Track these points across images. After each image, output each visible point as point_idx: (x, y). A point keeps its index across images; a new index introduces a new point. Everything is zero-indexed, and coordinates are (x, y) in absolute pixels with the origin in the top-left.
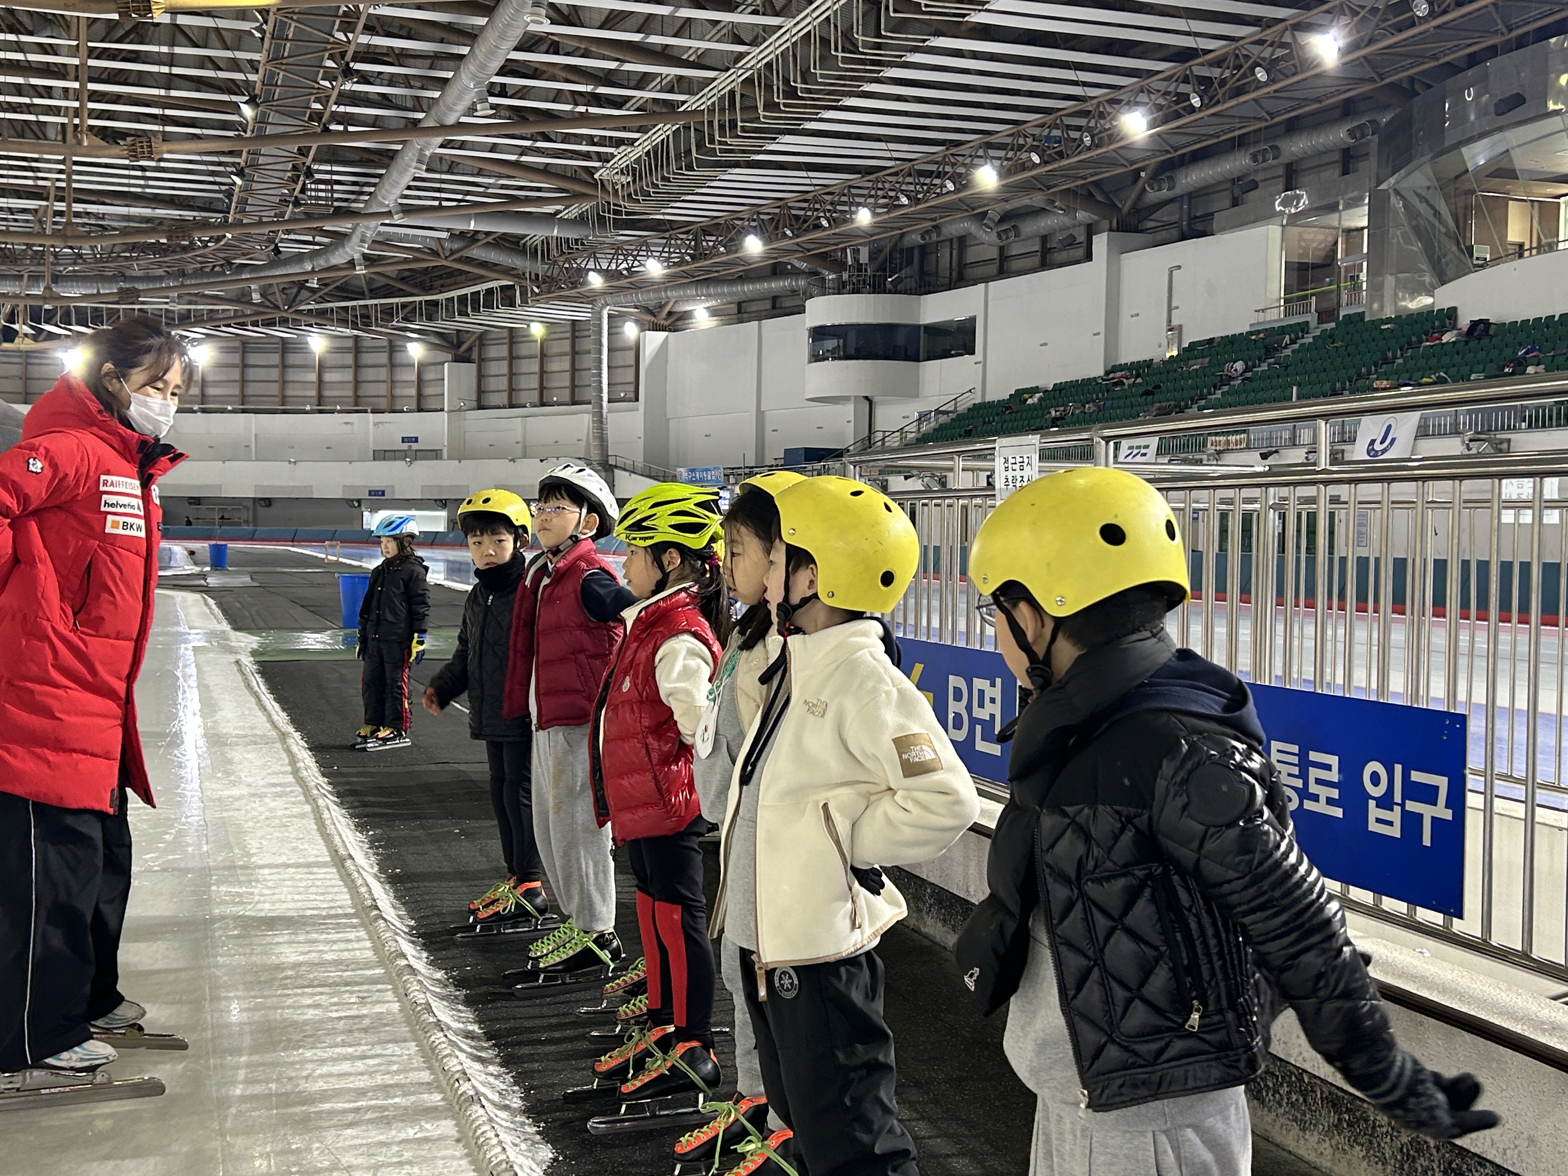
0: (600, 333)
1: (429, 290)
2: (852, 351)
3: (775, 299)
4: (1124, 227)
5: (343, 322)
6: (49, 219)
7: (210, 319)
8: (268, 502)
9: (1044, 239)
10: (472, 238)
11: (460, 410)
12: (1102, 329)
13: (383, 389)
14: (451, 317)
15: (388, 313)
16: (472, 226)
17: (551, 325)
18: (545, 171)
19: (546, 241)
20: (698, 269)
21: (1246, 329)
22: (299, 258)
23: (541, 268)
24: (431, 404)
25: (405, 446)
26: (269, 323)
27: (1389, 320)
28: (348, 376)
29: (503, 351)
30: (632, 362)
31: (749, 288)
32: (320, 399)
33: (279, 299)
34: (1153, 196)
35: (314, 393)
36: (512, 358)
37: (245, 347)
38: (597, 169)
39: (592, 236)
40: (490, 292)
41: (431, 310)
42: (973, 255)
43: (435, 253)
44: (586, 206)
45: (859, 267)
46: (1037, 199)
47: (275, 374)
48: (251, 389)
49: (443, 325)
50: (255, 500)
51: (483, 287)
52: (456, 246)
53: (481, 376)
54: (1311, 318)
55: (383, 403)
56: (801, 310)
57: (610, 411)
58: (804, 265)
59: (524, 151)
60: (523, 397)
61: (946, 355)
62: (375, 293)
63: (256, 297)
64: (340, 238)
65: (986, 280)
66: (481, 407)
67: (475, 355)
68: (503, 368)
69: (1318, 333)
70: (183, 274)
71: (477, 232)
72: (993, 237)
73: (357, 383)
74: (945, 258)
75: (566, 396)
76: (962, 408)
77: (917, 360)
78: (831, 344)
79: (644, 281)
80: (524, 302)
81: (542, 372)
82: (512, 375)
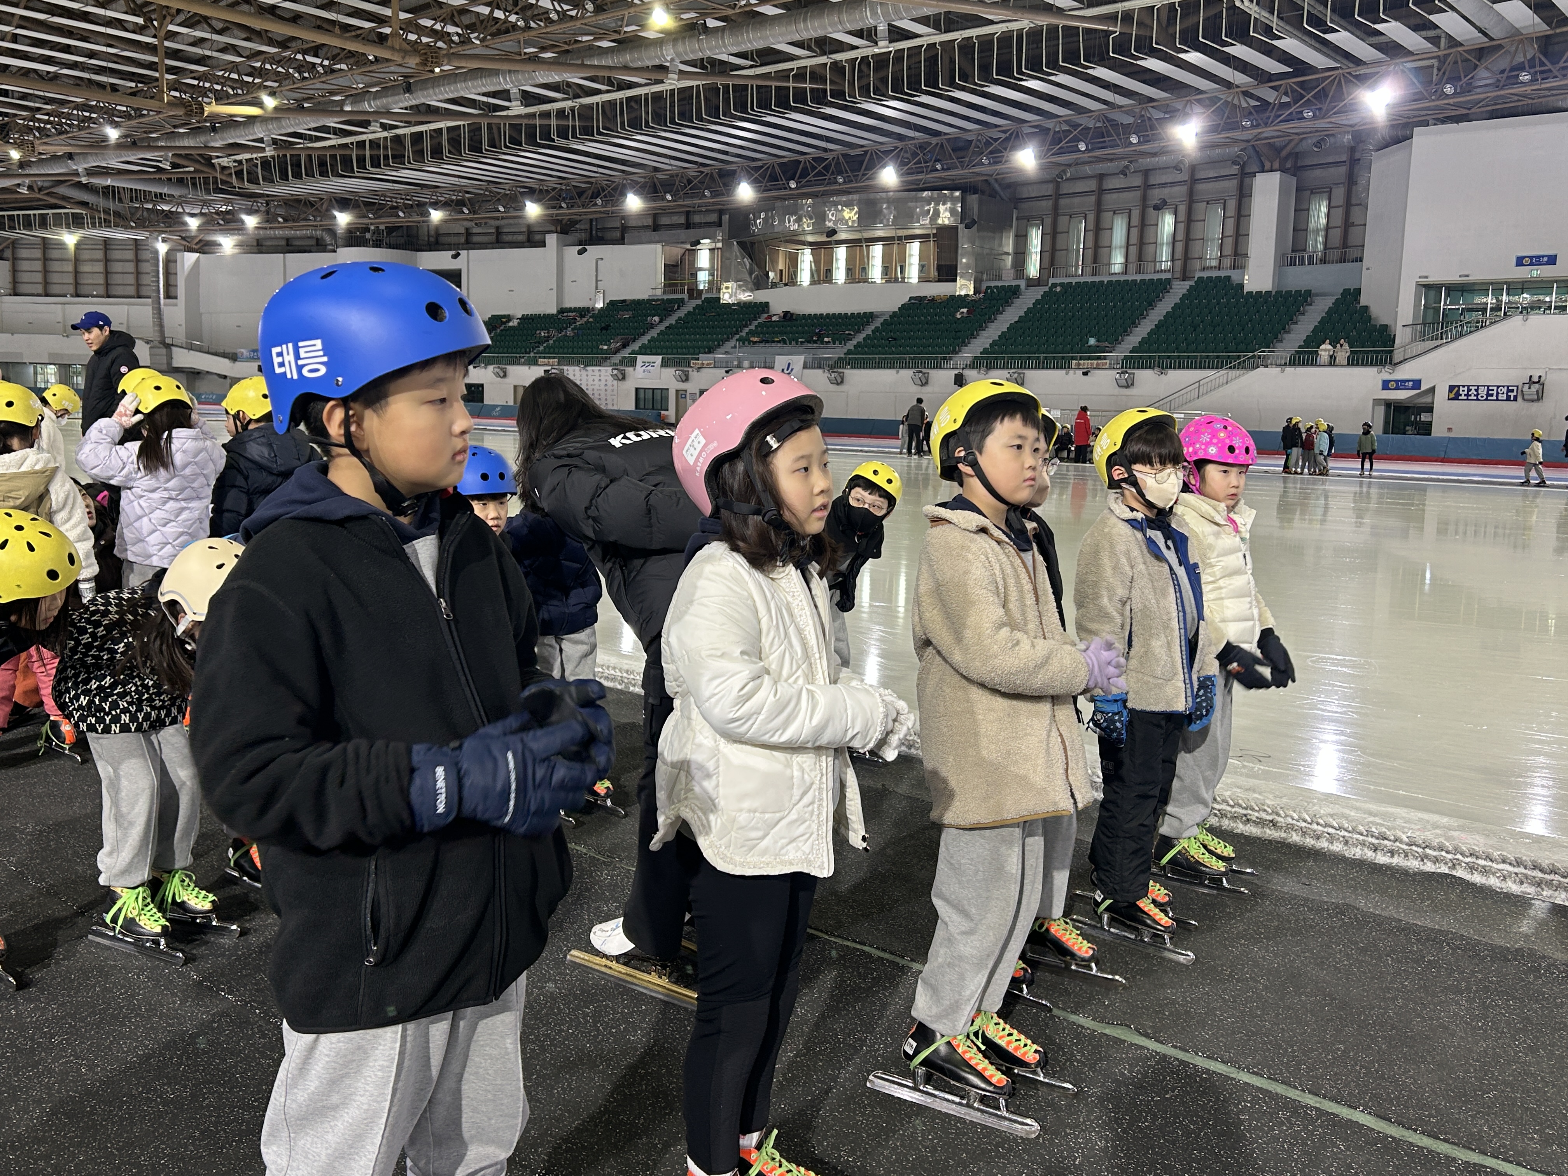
12: (554, 287)
21: (645, 297)
29: (37, 254)
36: (46, 259)
54: (685, 296)
66: (17, 294)
67: (8, 255)
68: (37, 266)
75: (101, 290)
81: (77, 272)
82: (46, 272)
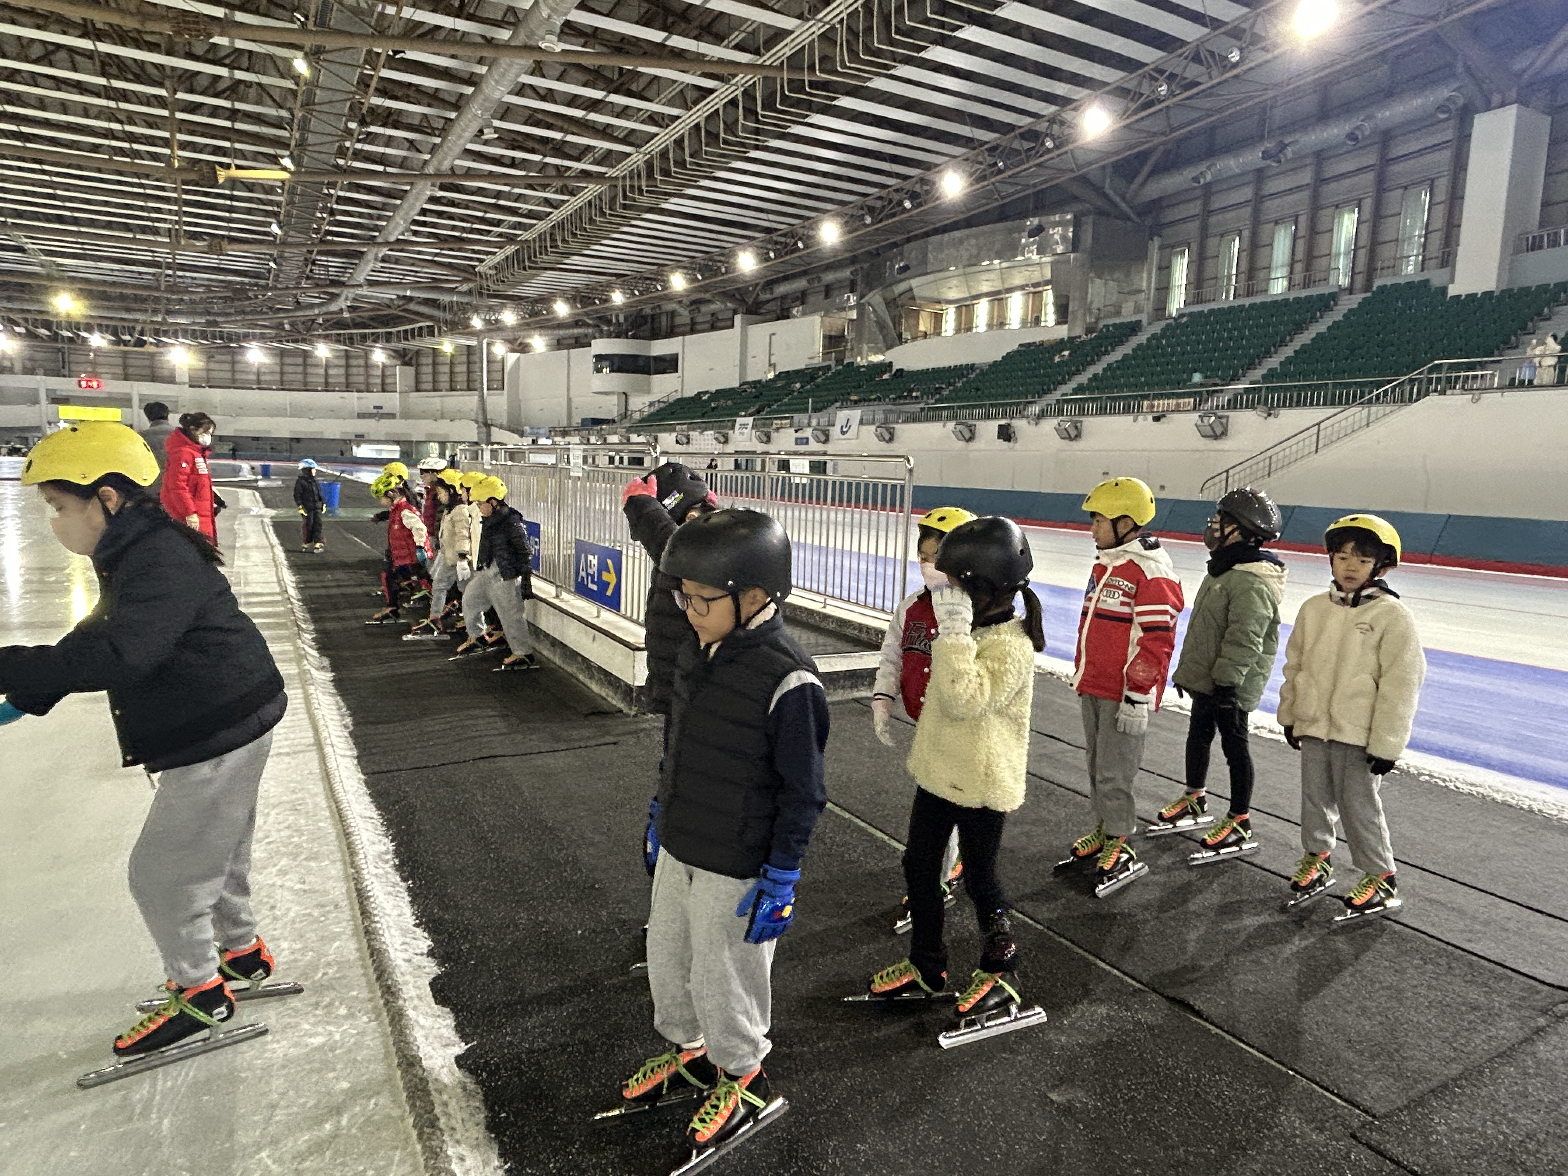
0: (482, 352)
1: (387, 325)
2: (616, 367)
3: (576, 339)
4: (749, 312)
5: (338, 341)
6: (162, 279)
7: (262, 338)
8: (298, 440)
9: (712, 315)
10: (410, 299)
11: (406, 392)
12: (738, 363)
13: (361, 379)
14: (399, 341)
15: (364, 337)
16: (408, 293)
17: (456, 347)
18: (450, 266)
19: (451, 303)
20: (532, 321)
21: (803, 367)
22: (312, 306)
23: (448, 317)
24: (387, 388)
25: (375, 411)
26: (296, 341)
27: (863, 367)
28: (342, 371)
30: (500, 368)
31: (563, 333)
32: (327, 383)
33: (301, 327)
34: (764, 297)
35: (323, 380)
36: (435, 364)
37: (282, 353)
38: (476, 266)
39: (475, 301)
40: (421, 328)
41: (388, 337)
42: (678, 321)
43: (389, 307)
44: (471, 285)
45: (619, 324)
46: (708, 296)
47: (300, 369)
48: (285, 378)
49: (393, 345)
50: (291, 439)
51: (416, 326)
52: (400, 303)
53: (417, 374)
54: (832, 363)
55: (363, 387)
56: (590, 345)
57: (488, 395)
58: (591, 322)
59: (436, 255)
60: (441, 386)
61: (664, 372)
62: (357, 326)
63: (287, 327)
64: (334, 297)
65: (683, 334)
66: (418, 390)
68: (429, 369)
69: (834, 371)
70: (244, 312)
71: (412, 296)
72: (686, 313)
73: (347, 375)
74: (664, 322)
76: (671, 400)
77: (649, 373)
78: (605, 364)
79: (505, 326)
80: (440, 334)
81: (452, 373)
82: (435, 373)
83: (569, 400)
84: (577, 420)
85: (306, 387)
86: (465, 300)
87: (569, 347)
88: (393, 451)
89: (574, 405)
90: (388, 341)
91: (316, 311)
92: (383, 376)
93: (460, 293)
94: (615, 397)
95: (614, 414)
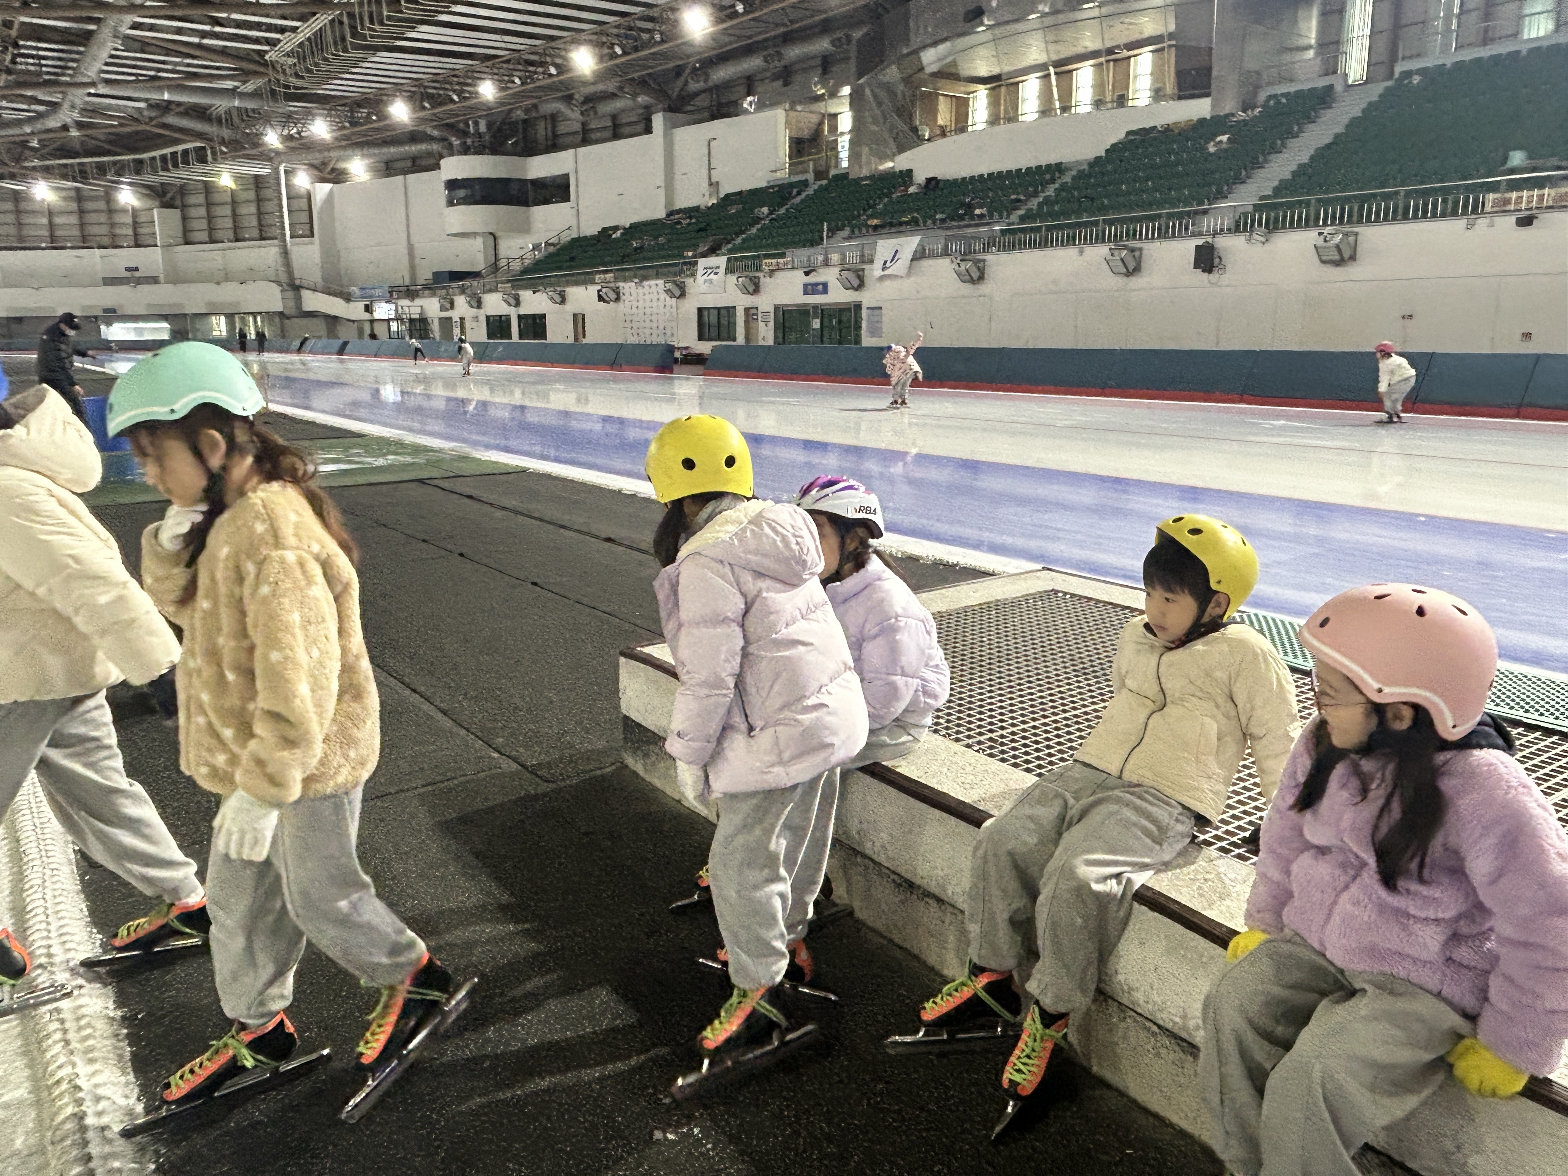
0: (279, 184)
1: (135, 150)
2: (478, 198)
3: (414, 159)
4: (672, 109)
5: (64, 177)
8: (19, 320)
9: (614, 117)
10: (166, 107)
11: (170, 245)
12: (662, 184)
13: (104, 230)
14: (155, 172)
15: (103, 168)
16: (166, 96)
17: (238, 178)
18: (224, 52)
19: (228, 112)
20: (353, 134)
21: (764, 184)
22: (19, 123)
23: (226, 133)
24: (143, 240)
25: (128, 274)
26: (1, 177)
27: (866, 178)
28: (73, 219)
29: (201, 199)
30: (305, 207)
31: (393, 151)
32: (53, 238)
33: (6, 155)
34: (694, 86)
35: (47, 234)
36: (209, 205)
38: (266, 52)
39: (266, 107)
40: (185, 152)
41: (138, 167)
42: (562, 128)
43: (136, 120)
44: (260, 82)
45: (479, 135)
46: (614, 86)
47: (11, 218)
49: (149, 178)
50: (8, 319)
51: (180, 148)
52: (153, 114)
53: (185, 219)
54: (810, 176)
55: (106, 241)
56: (437, 167)
57: (293, 244)
58: (436, 133)
60: (220, 234)
61: (546, 201)
62: (88, 152)
64: (54, 106)
65: (575, 146)
66: (187, 243)
67: (178, 202)
68: (202, 211)
69: (816, 187)
71: (169, 102)
72: (577, 115)
73: (82, 225)
74: (541, 130)
75: (255, 233)
76: (564, 241)
77: (527, 204)
78: (462, 193)
79: (312, 143)
80: (215, 159)
81: (235, 215)
82: (210, 218)
83: (411, 248)
84: (425, 275)
85: (23, 245)
86: (250, 105)
87: (405, 172)
88: (160, 330)
89: (418, 253)
90: (138, 172)
91: (28, 130)
92: (136, 225)
93: (242, 95)
94: (479, 241)
95: (480, 264)
